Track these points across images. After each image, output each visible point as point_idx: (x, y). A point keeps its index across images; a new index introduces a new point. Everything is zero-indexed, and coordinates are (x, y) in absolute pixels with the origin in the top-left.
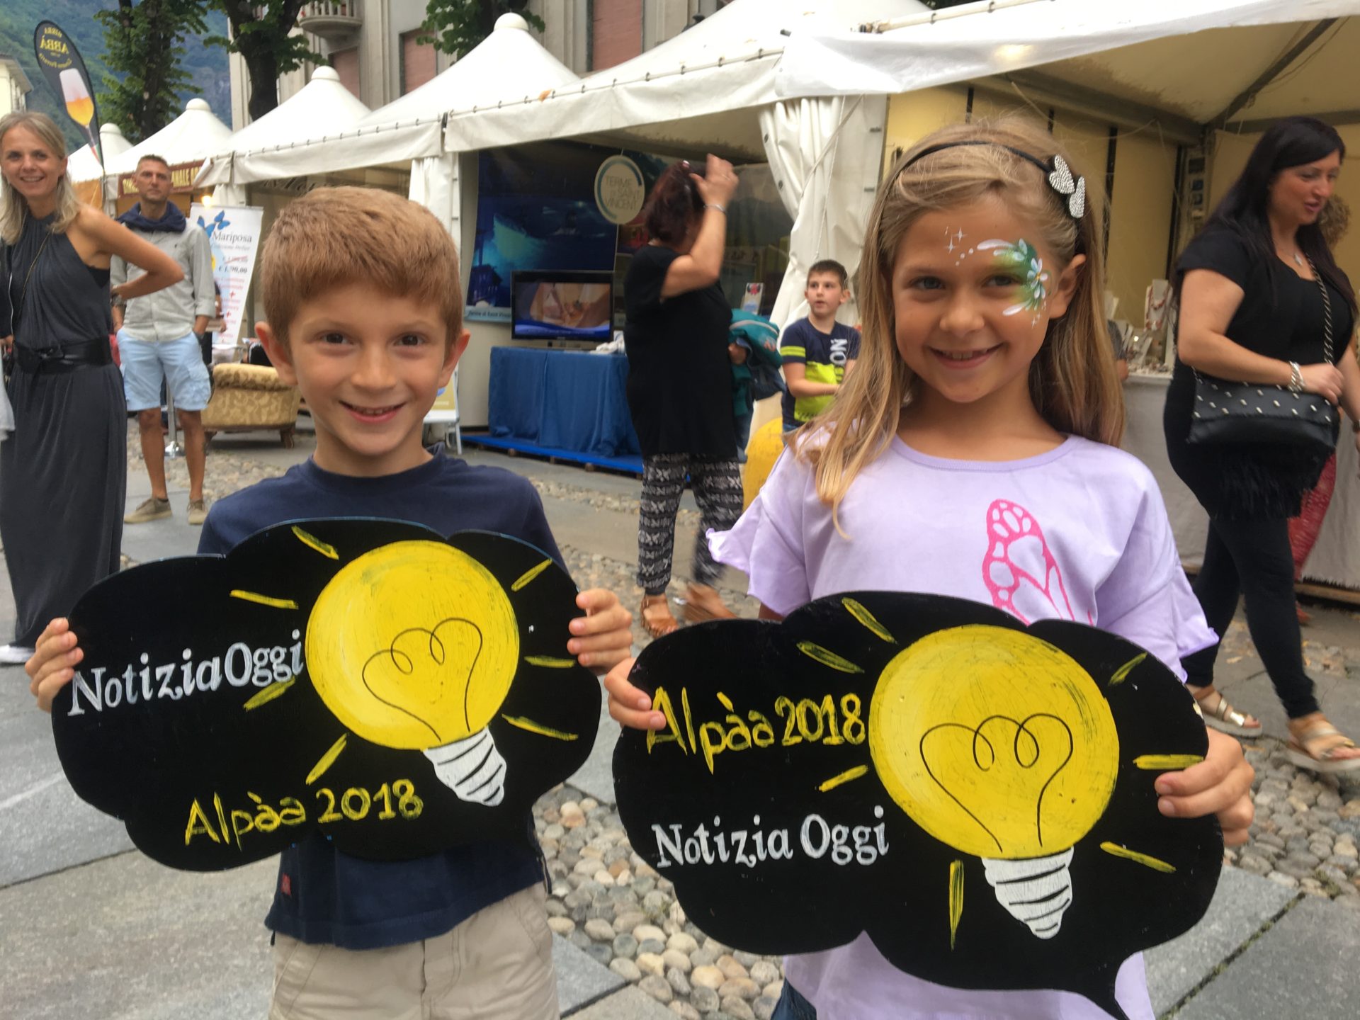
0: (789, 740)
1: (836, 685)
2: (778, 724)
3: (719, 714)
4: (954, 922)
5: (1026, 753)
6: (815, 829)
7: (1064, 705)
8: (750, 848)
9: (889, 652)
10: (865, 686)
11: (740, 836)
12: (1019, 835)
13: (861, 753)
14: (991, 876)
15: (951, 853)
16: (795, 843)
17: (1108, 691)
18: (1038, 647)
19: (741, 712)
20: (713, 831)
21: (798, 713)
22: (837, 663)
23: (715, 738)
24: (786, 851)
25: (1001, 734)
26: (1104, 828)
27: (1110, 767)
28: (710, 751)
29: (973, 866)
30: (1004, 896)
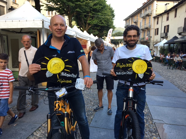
0: (127, 66)
1: (130, 63)
2: (126, 65)
3: (122, 65)
4: (136, 78)
5: (142, 67)
6: (128, 72)
7: (144, 65)
8: (123, 73)
9: (134, 61)
10: (132, 63)
11: (122, 73)
12: (141, 72)
13: (131, 67)
14: (139, 75)
15: (136, 73)
16: (126, 73)
17: (147, 64)
18: (143, 61)
19: (124, 64)
20: (120, 72)
21: (128, 65)
22: (131, 62)
23: (122, 66)
24: (125, 74)
25: (140, 66)
26: (146, 72)
27: (147, 68)
28: (121, 67)
29: (138, 74)
30: (139, 76)
